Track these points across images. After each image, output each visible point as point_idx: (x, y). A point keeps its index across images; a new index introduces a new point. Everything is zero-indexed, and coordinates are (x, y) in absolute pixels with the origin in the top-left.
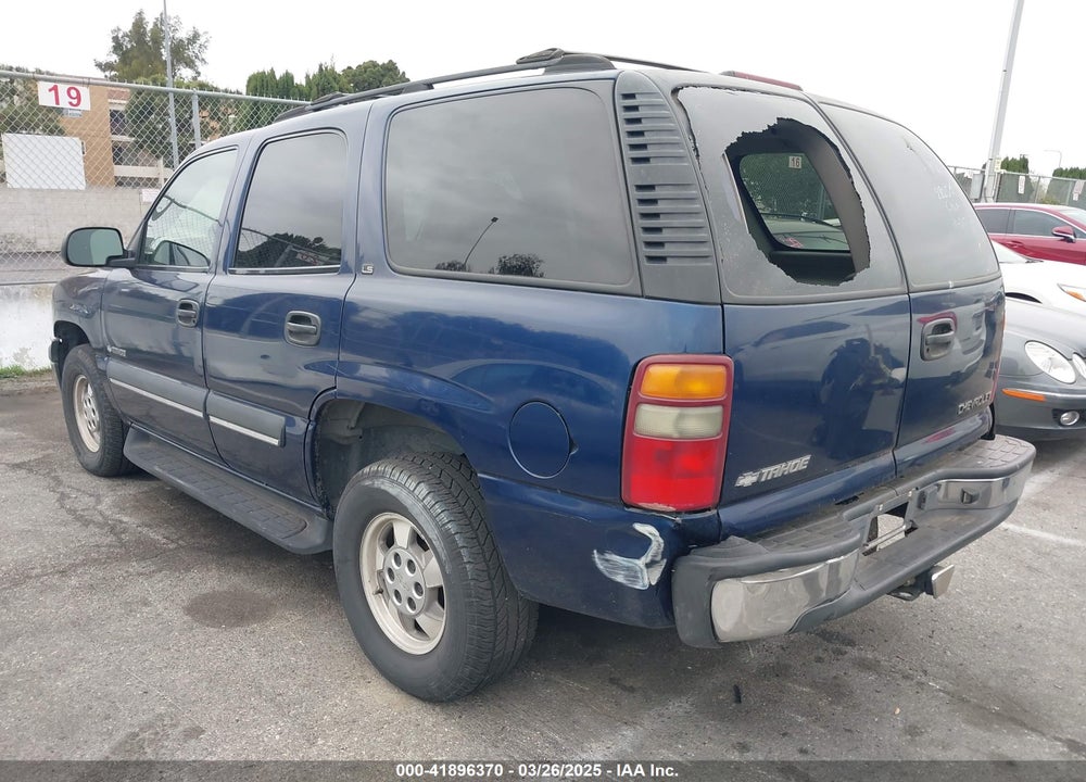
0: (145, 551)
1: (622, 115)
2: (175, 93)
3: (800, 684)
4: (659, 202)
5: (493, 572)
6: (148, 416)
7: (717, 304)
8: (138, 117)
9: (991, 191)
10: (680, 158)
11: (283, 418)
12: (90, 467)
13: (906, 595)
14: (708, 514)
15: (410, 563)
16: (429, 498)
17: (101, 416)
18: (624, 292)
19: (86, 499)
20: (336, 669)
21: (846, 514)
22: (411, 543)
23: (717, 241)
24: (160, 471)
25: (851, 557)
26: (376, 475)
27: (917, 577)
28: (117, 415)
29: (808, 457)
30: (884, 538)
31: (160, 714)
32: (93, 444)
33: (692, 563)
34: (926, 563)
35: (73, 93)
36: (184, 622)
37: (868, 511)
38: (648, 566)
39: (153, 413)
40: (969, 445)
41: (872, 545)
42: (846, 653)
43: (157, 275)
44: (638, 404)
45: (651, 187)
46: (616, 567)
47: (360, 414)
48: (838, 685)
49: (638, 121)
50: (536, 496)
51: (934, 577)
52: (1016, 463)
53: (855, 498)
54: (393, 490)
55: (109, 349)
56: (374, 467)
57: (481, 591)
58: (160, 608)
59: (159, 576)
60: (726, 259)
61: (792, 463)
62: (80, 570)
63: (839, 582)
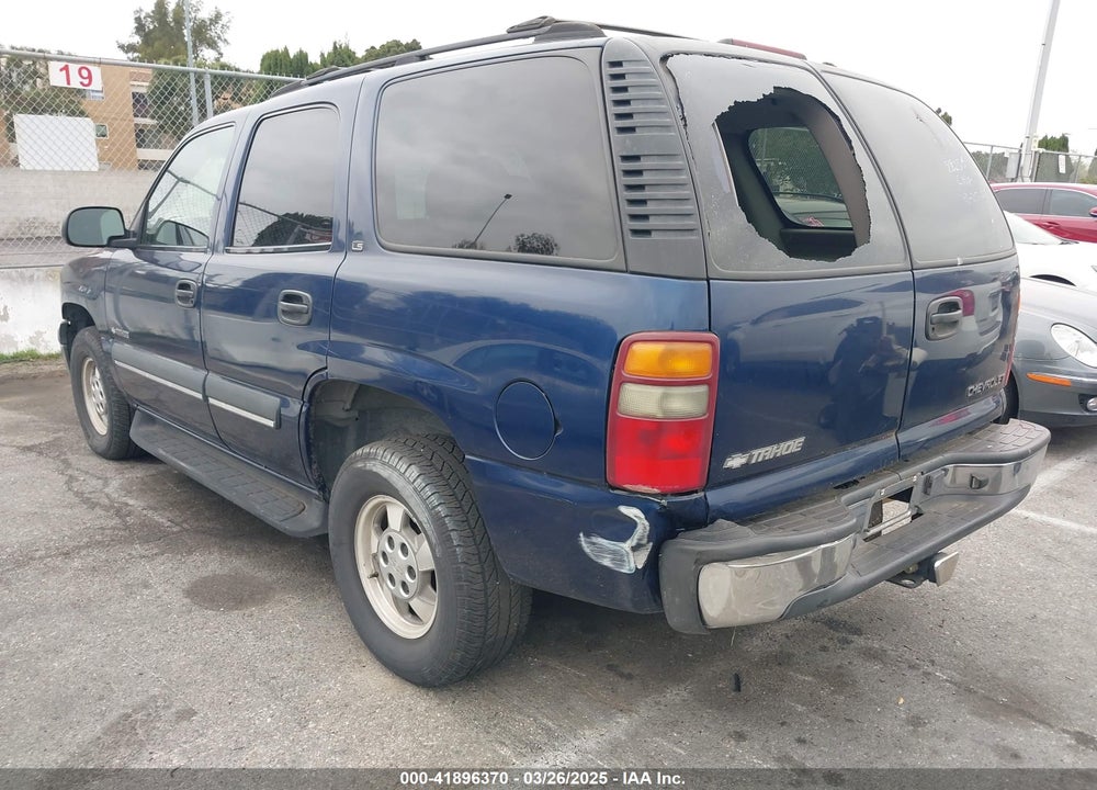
0: (149, 534)
1: (609, 83)
2: (195, 73)
3: (802, 673)
4: (644, 173)
5: (483, 556)
6: (157, 400)
7: (702, 279)
8: (158, 98)
9: (1027, 172)
10: (666, 127)
11: (278, 400)
12: (99, 450)
13: (907, 582)
14: (695, 496)
15: (403, 546)
16: (419, 480)
17: (108, 398)
18: (609, 267)
19: (94, 482)
20: (332, 653)
21: (844, 498)
22: (404, 526)
23: (704, 214)
24: (164, 453)
25: (847, 541)
26: (367, 457)
27: (919, 564)
28: (124, 398)
29: (802, 439)
30: (888, 524)
31: (155, 696)
32: (101, 426)
33: (679, 547)
34: (931, 548)
35: (85, 73)
36: (183, 605)
37: (869, 496)
38: (634, 549)
39: (162, 397)
40: (980, 429)
41: (874, 531)
42: (852, 642)
43: (159, 255)
44: (624, 382)
45: (636, 158)
46: (602, 550)
47: (355, 395)
48: (841, 675)
49: (624, 89)
50: (524, 478)
51: (937, 564)
52: (1028, 447)
53: (855, 482)
54: (385, 473)
55: (113, 331)
56: (366, 449)
57: (471, 574)
58: (160, 590)
59: (160, 559)
60: (713, 233)
61: (784, 445)
62: (84, 552)
63: (834, 567)
